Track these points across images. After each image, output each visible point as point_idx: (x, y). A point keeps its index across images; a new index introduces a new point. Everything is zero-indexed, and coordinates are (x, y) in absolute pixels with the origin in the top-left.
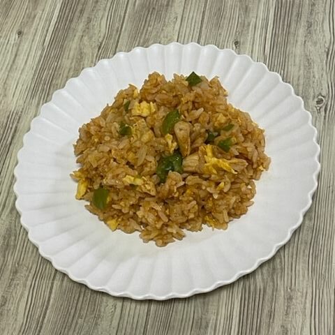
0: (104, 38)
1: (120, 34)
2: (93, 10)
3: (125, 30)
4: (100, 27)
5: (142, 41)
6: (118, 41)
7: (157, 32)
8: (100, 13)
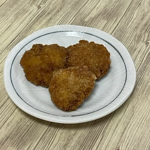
0: (136, 8)
1: (128, 8)
2: (139, 24)
3: (125, 10)
4: (137, 14)
5: (118, 3)
6: (130, 5)
7: (109, 4)
8: (135, 21)
